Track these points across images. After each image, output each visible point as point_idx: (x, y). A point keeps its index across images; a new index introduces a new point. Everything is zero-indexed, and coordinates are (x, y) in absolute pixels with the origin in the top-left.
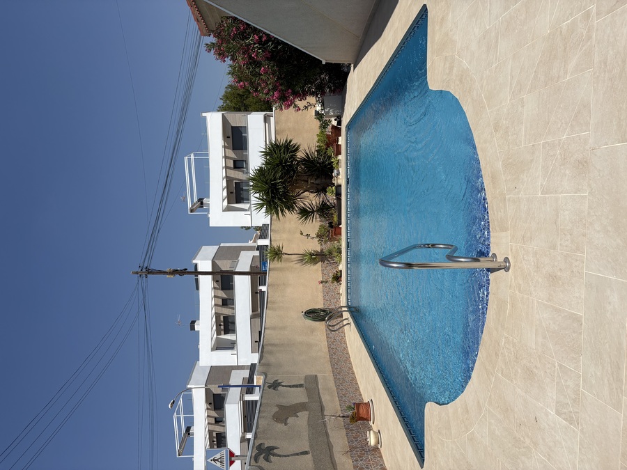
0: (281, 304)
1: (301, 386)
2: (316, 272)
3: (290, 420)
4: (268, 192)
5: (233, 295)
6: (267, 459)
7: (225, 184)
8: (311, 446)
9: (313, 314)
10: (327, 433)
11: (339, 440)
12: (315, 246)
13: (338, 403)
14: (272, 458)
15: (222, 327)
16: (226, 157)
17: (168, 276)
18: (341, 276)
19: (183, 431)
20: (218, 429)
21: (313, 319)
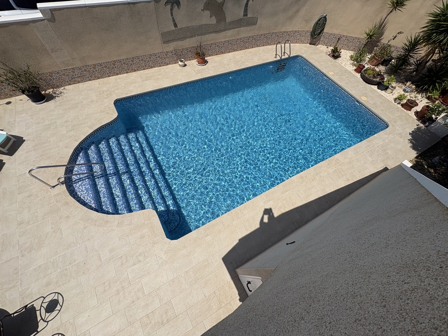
1: (246, 14)
3: (207, 13)
9: (321, 25)
14: (169, 7)
21: (317, 23)
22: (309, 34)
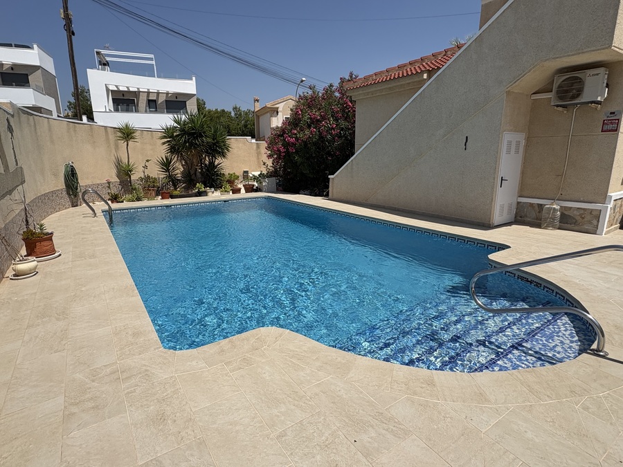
0: (74, 139)
1: (17, 162)
4: (193, 130)
7: (131, 89)
16: (158, 93)
17: (62, 11)
18: (118, 202)
21: (67, 174)
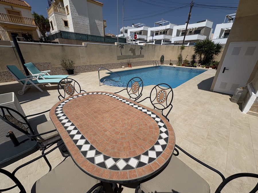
0: (167, 49)
1: (141, 54)
2: (175, 59)
3: (131, 51)
5: (193, 34)
6: (120, 47)
8: (123, 55)
9: (163, 58)
10: (126, 59)
11: (125, 61)
12: (184, 59)
13: (135, 61)
14: (120, 48)
15: (184, 32)
18: (171, 65)
19: (161, 23)
20: (159, 33)
21: (161, 57)
22: (160, 61)
